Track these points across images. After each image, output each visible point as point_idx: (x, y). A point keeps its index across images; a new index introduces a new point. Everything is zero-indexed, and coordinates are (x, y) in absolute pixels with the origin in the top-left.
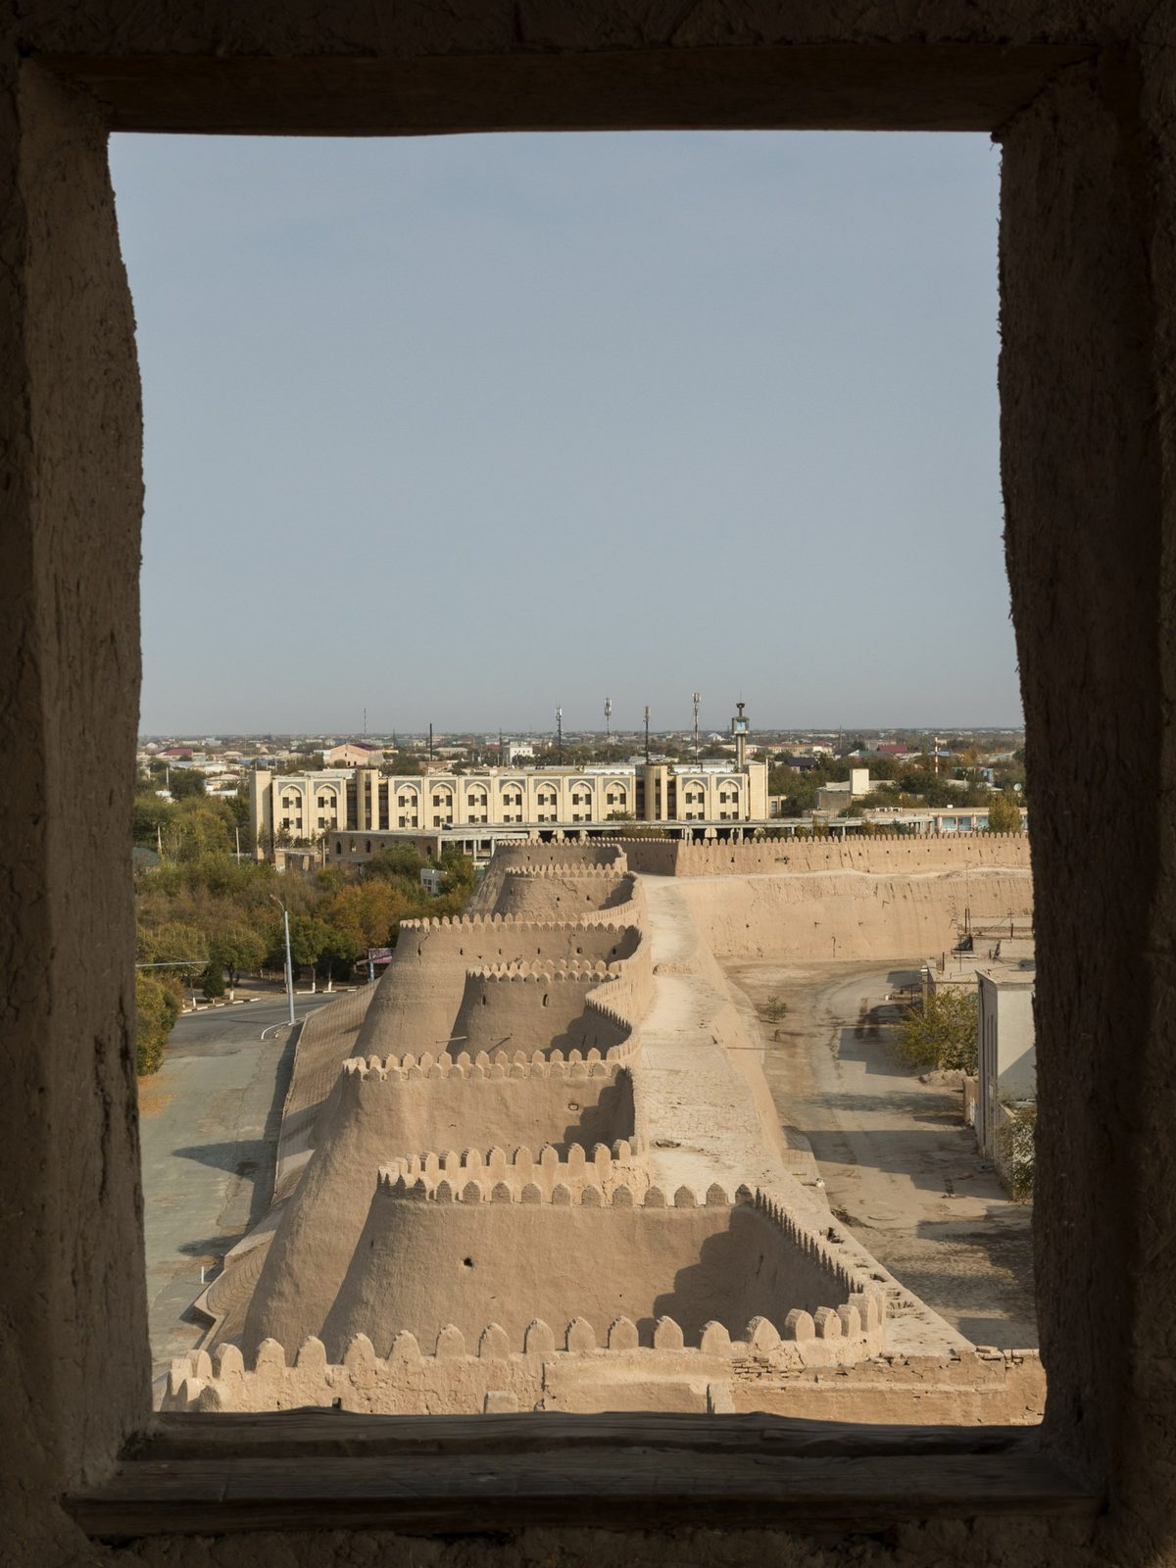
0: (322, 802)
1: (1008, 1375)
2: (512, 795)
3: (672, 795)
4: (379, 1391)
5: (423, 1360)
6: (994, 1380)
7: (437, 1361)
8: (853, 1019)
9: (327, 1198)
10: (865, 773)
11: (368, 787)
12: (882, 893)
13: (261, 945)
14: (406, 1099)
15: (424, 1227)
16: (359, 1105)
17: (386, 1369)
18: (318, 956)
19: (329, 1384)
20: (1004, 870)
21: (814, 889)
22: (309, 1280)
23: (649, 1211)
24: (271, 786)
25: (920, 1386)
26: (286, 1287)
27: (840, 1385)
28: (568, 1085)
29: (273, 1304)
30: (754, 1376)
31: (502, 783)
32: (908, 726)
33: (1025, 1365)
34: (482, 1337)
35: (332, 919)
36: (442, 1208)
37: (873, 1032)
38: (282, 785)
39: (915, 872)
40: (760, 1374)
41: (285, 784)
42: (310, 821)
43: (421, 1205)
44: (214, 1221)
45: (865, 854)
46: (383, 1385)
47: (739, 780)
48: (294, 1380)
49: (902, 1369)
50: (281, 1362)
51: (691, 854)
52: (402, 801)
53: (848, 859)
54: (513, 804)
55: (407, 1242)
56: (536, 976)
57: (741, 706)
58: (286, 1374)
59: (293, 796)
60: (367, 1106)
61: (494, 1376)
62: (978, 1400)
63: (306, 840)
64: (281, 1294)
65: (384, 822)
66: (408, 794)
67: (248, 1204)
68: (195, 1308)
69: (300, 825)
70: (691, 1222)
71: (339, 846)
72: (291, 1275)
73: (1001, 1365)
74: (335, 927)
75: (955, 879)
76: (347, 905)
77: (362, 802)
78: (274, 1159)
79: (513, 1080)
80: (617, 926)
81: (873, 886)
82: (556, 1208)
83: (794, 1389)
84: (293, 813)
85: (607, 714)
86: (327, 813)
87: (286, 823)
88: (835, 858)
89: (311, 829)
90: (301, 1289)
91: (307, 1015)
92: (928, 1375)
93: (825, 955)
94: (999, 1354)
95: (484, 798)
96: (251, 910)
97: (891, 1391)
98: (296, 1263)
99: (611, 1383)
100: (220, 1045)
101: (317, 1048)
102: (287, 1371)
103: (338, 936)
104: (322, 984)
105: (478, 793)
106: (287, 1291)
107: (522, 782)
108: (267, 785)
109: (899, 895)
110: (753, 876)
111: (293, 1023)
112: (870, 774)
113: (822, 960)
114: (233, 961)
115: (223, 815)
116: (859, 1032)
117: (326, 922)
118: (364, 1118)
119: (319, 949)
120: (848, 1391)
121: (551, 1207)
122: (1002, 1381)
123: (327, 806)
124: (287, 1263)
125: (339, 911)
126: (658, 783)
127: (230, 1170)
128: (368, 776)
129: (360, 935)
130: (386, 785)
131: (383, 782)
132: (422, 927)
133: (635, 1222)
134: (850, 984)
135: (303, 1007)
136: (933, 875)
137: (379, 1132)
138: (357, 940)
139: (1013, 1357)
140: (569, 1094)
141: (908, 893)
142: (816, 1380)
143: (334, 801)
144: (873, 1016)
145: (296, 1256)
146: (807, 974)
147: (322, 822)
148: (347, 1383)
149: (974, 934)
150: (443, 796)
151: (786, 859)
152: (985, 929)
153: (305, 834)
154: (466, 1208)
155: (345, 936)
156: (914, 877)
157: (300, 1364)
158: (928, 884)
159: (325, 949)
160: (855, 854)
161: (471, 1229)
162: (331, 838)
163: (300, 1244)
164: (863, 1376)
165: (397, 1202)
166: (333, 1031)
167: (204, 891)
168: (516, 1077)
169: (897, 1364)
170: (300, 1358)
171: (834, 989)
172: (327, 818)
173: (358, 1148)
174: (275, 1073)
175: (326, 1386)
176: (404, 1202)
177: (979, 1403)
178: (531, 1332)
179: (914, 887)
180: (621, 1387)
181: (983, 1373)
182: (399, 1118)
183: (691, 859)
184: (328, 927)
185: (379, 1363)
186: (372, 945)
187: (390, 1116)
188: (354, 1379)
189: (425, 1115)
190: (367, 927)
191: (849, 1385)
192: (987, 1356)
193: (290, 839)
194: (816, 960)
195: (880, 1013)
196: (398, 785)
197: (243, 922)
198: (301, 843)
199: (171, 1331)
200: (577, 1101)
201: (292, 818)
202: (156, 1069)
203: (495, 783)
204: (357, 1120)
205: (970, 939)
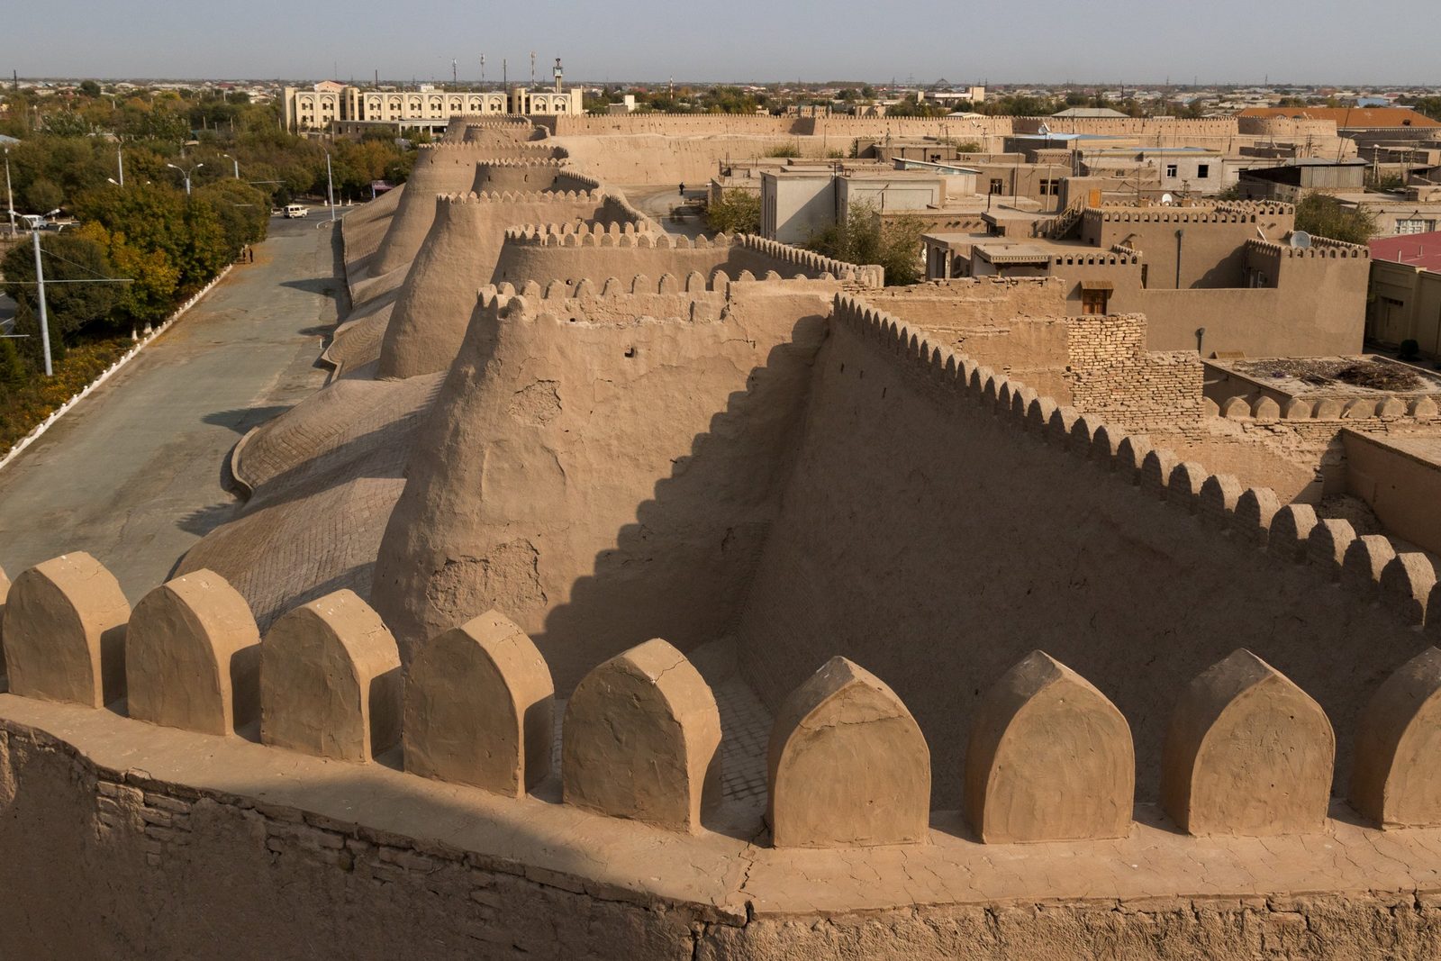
0: (325, 107)
1: (1009, 292)
2: (436, 104)
3: (528, 105)
4: (598, 315)
5: (625, 296)
6: (1000, 295)
7: (634, 296)
8: (667, 214)
9: (431, 274)
10: (632, 97)
11: (352, 98)
12: (674, 148)
13: (310, 178)
14: (478, 215)
15: (540, 262)
16: (449, 219)
17: (602, 300)
18: (343, 185)
19: (567, 310)
20: (740, 135)
21: (635, 144)
22: (422, 323)
23: (679, 250)
24: (295, 96)
25: (956, 299)
26: (408, 328)
27: (908, 298)
28: (575, 207)
29: (400, 338)
30: (855, 292)
31: (430, 97)
32: (643, 81)
33: (1019, 286)
34: (661, 281)
35: (349, 162)
36: (551, 250)
37: (680, 220)
38: (301, 96)
39: (691, 136)
40: (858, 291)
41: (303, 95)
42: (319, 118)
43: (538, 249)
44: (317, 318)
45: (663, 125)
46: (601, 310)
47: (566, 97)
48: (546, 306)
49: (946, 288)
50: (538, 296)
51: (565, 122)
52: (372, 107)
53: (653, 128)
54: (436, 109)
55: (529, 271)
56: (520, 164)
57: (558, 60)
58: (541, 303)
59: (308, 103)
60: (454, 220)
61: (669, 306)
62: (991, 307)
63: (317, 128)
64: (405, 332)
65: (362, 117)
66: (375, 103)
67: (335, 309)
68: (322, 360)
69: (312, 120)
70: (705, 257)
71: (340, 129)
72: (411, 321)
73: (1005, 285)
74: (352, 167)
75: (713, 140)
76: (359, 155)
77: (349, 107)
78: (347, 287)
79: (542, 204)
80: (549, 147)
81: (668, 143)
82: (623, 249)
83: (881, 300)
84: (308, 113)
85: (482, 63)
86: (328, 113)
87: (304, 118)
88: (646, 126)
89: (319, 122)
90: (418, 328)
91: (343, 215)
92: (960, 292)
93: (642, 182)
94: (1002, 279)
95: (420, 105)
96: (301, 157)
97: (940, 301)
98: (414, 314)
99: (770, 295)
100: (293, 231)
101: (355, 230)
102: (541, 301)
103: (354, 173)
104: (345, 201)
105: (416, 103)
106: (408, 330)
107: (441, 97)
108: (292, 96)
109: (683, 148)
110: (600, 136)
111: (334, 220)
112: (635, 98)
113: (640, 185)
114: (293, 186)
115: (268, 113)
116: (672, 220)
117: (346, 164)
118: (452, 227)
119: (344, 180)
120: (913, 301)
121: (619, 248)
122: (1005, 295)
123: (328, 109)
124: (408, 314)
125: (354, 158)
126: (520, 98)
127: (320, 293)
128: (352, 91)
129: (367, 172)
130: (363, 97)
131: (361, 95)
132: (433, 147)
133: (671, 258)
134: (660, 197)
135: (338, 212)
136: (701, 137)
137: (462, 235)
138: (365, 174)
139: (1012, 281)
140: (576, 212)
141: (688, 147)
142: (893, 295)
143: (332, 105)
144: (678, 211)
145: (413, 310)
146: (633, 192)
147: (325, 118)
148: (578, 309)
149: (731, 167)
150: (395, 104)
151: (619, 127)
152: (739, 165)
153: (317, 125)
154: (567, 249)
155: (358, 172)
156: (691, 138)
157: (549, 297)
158: (699, 142)
159: (347, 181)
160: (657, 125)
161: (570, 262)
162: (331, 125)
163: (415, 302)
164: (921, 293)
165: (521, 248)
166: (363, 221)
167: (272, 145)
168: (544, 202)
169: (942, 285)
170: (550, 293)
171: (651, 199)
172: (329, 116)
173: (449, 245)
174: (330, 245)
175: (566, 311)
176: (526, 247)
177: (991, 309)
178: (691, 278)
179: (691, 144)
180: (776, 297)
181: (993, 290)
182: (474, 226)
183: (565, 127)
184: (348, 168)
185: (598, 297)
186: (374, 179)
187: (468, 225)
188: (583, 306)
189: (490, 225)
190: (371, 168)
191: (913, 298)
192: (996, 280)
193: (308, 127)
194: (637, 185)
195: (681, 210)
196: (369, 97)
197: (298, 163)
198: (313, 129)
199: (310, 373)
200: (582, 216)
201: (308, 115)
202: (264, 239)
203: (426, 97)
204: (448, 228)
205: (729, 169)
